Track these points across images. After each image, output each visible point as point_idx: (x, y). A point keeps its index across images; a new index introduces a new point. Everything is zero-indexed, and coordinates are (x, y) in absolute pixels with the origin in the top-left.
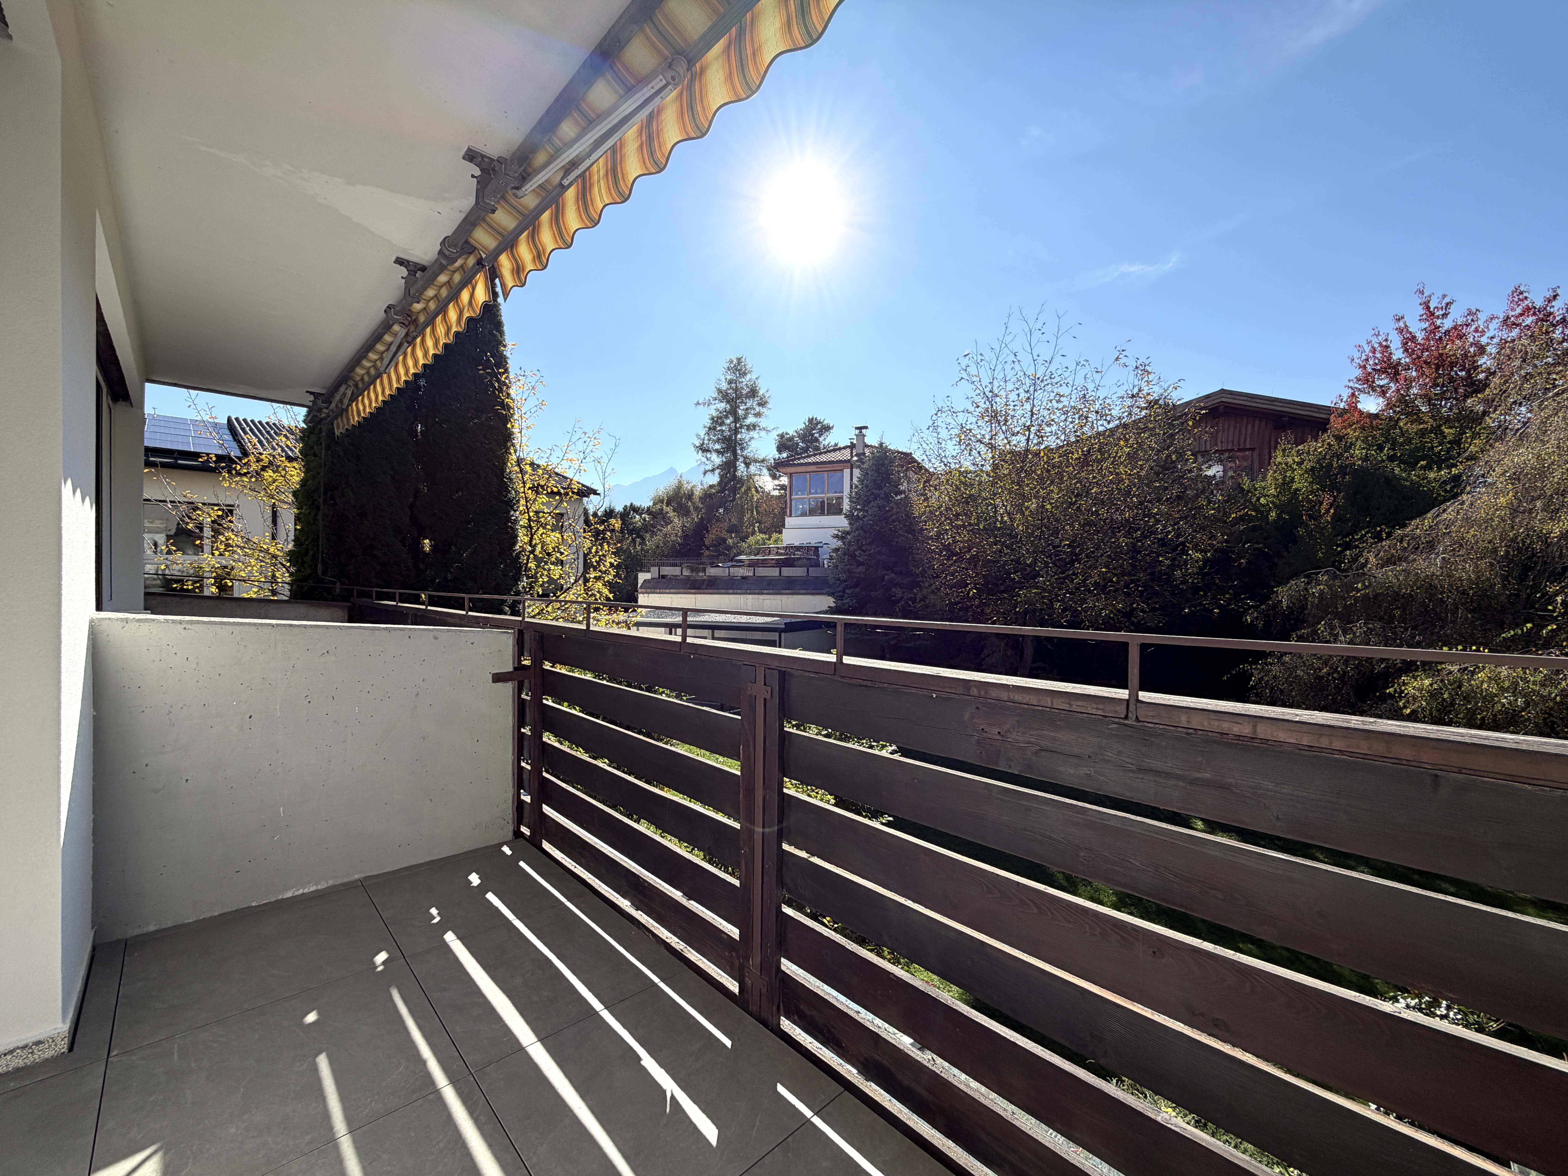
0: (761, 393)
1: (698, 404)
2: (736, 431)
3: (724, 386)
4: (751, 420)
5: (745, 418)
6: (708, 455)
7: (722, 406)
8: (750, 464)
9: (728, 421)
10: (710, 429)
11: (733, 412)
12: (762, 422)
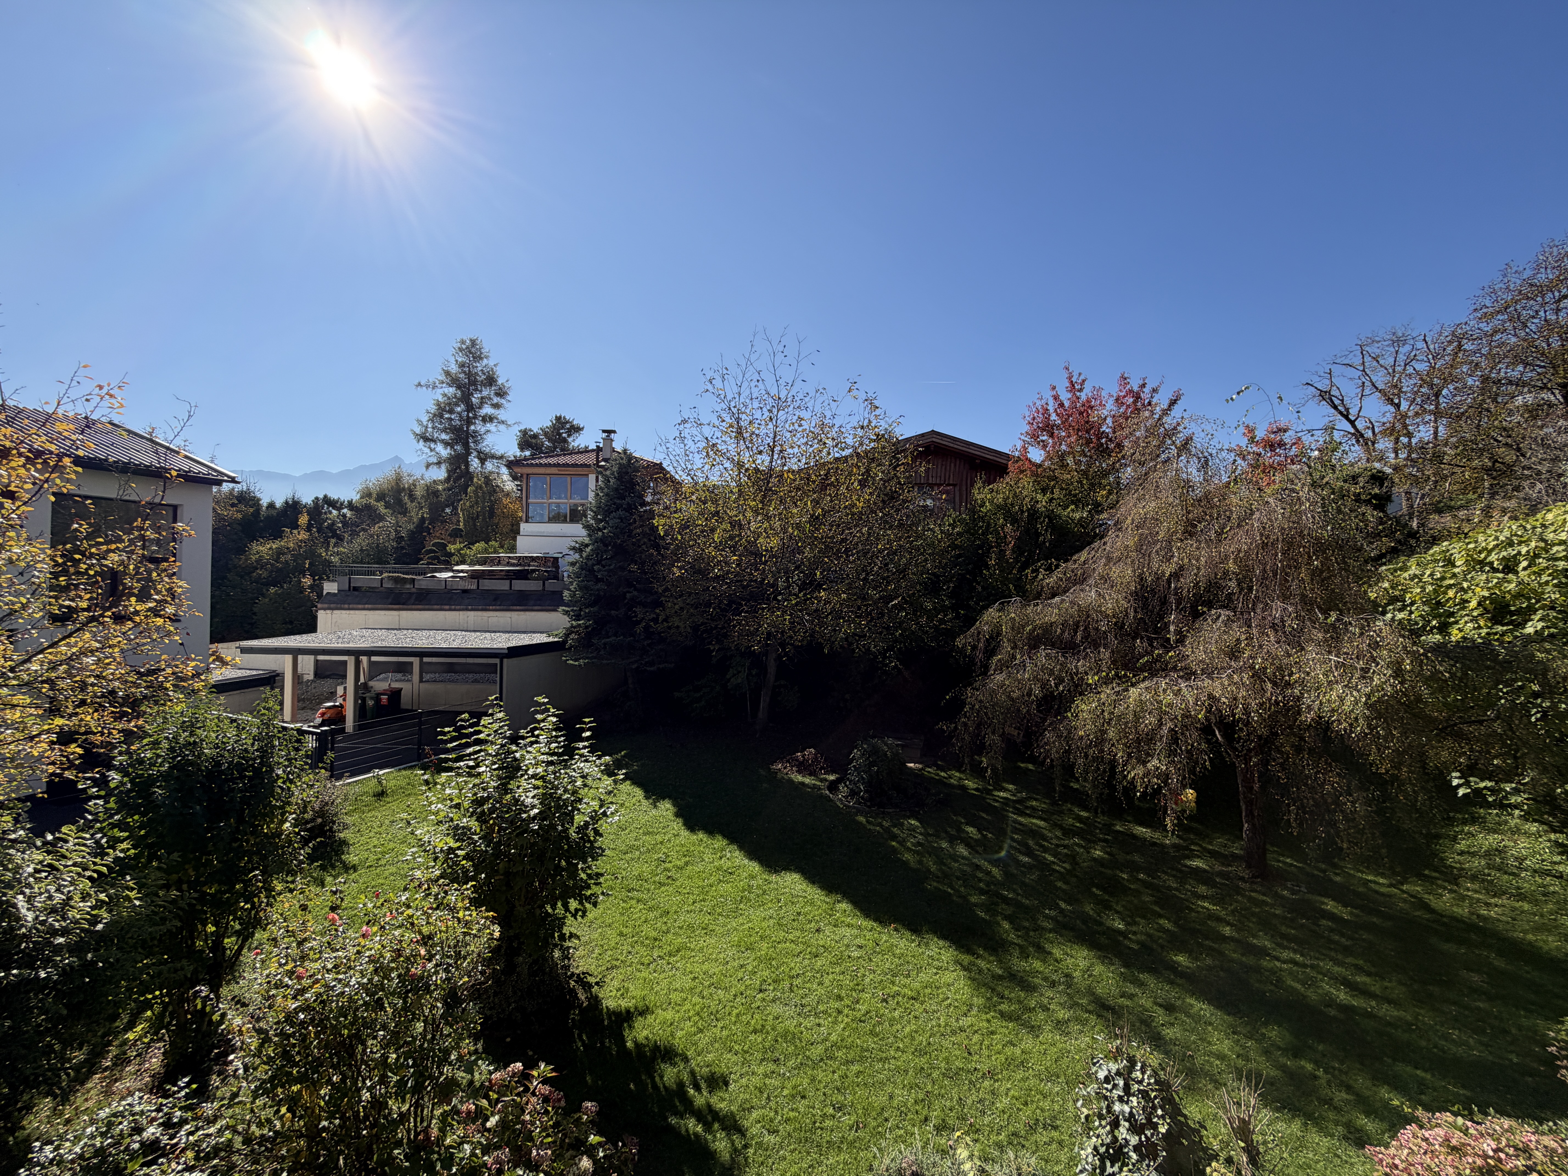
0: (500, 382)
1: (419, 385)
2: (469, 422)
3: (454, 369)
4: (487, 410)
5: (480, 408)
6: (433, 446)
7: (451, 391)
8: (485, 460)
9: (459, 409)
10: (435, 415)
11: (466, 399)
12: (501, 414)
